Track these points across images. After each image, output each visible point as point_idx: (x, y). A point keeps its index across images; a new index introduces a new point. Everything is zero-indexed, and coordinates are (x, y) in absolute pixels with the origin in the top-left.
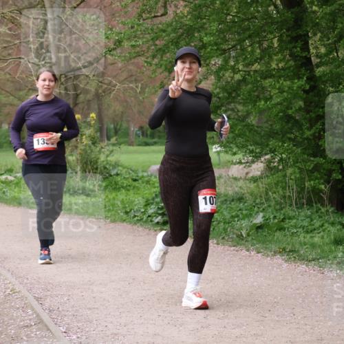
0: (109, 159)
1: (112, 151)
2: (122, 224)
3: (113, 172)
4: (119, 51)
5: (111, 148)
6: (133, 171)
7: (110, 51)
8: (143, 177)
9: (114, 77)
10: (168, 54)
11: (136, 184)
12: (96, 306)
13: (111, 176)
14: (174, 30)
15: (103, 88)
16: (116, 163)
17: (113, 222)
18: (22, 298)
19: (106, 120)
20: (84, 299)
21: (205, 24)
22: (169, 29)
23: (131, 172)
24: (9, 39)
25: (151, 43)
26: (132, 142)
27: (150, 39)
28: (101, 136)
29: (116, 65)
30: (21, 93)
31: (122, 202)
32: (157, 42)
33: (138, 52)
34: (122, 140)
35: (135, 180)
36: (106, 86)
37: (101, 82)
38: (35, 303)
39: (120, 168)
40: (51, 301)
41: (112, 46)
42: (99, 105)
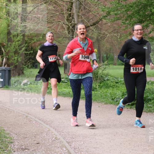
0: (103, 72)
1: (105, 68)
2: (110, 105)
3: (106, 79)
4: (109, 17)
5: (105, 66)
6: (116, 78)
7: (104, 17)
8: (121, 81)
9: (106, 30)
10: (134, 19)
11: (117, 84)
12: (97, 147)
13: (105, 80)
14: (137, 6)
15: (101, 36)
16: (107, 74)
17: (106, 104)
18: (61, 142)
19: (102, 52)
20: (91, 143)
21: (153, 3)
22: (135, 6)
23: (115, 78)
24: (54, 12)
25: (125, 13)
26: (115, 63)
27: (124, 11)
28: (100, 60)
29: (107, 24)
30: (60, 39)
31: (110, 94)
32: (128, 13)
33: (118, 18)
34: (110, 62)
35: (117, 83)
36: (102, 35)
37: (100, 33)
38: (67, 145)
39: (109, 77)
40: (75, 144)
41: (105, 15)
42: (98, 45)
